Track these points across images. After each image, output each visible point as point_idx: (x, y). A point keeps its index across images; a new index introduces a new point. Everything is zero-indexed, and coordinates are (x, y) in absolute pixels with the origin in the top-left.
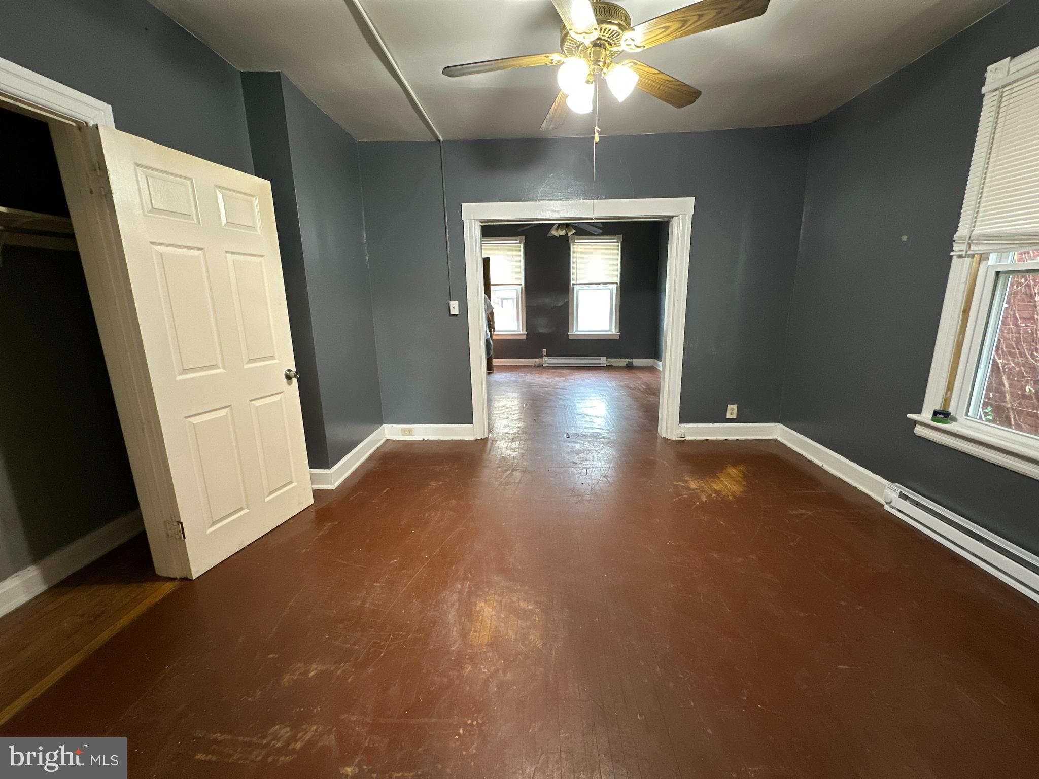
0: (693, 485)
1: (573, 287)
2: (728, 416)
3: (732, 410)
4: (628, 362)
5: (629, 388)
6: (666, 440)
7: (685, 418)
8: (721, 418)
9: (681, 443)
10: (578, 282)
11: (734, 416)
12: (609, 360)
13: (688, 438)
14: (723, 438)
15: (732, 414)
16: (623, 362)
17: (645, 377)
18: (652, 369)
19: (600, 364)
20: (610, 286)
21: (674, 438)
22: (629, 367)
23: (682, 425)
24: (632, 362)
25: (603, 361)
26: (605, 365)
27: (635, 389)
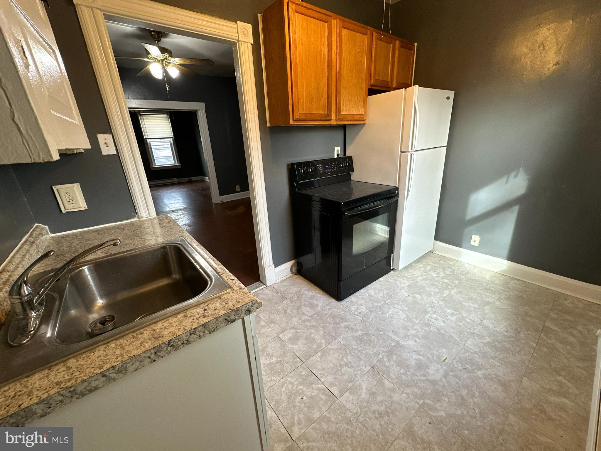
0: (229, 213)
1: (146, 141)
2: (237, 190)
3: (238, 188)
4: (189, 179)
5: (194, 190)
6: (216, 204)
7: (221, 194)
8: (235, 192)
9: (222, 204)
10: (149, 138)
11: (239, 190)
12: (178, 179)
13: (224, 201)
14: (237, 199)
15: (238, 189)
16: (186, 179)
17: (200, 185)
18: (203, 181)
19: (174, 182)
20: (169, 139)
21: (219, 202)
22: (190, 182)
23: (221, 197)
24: (191, 179)
25: (175, 180)
26: (177, 182)
27: (197, 190)
